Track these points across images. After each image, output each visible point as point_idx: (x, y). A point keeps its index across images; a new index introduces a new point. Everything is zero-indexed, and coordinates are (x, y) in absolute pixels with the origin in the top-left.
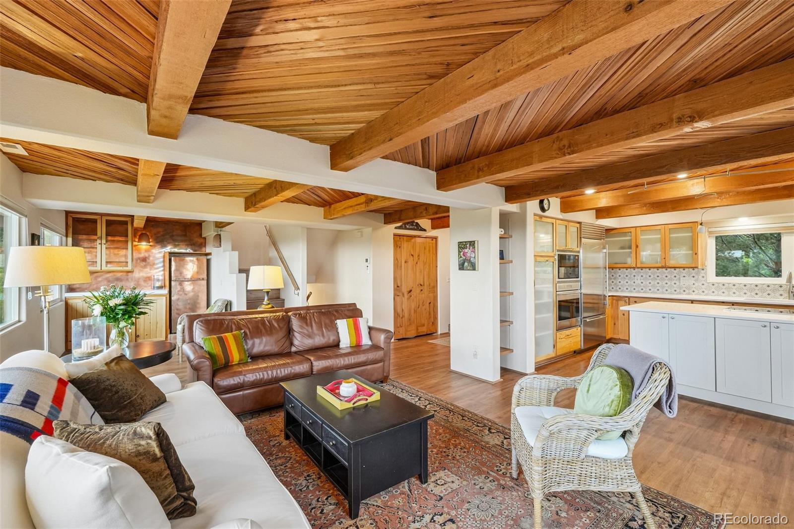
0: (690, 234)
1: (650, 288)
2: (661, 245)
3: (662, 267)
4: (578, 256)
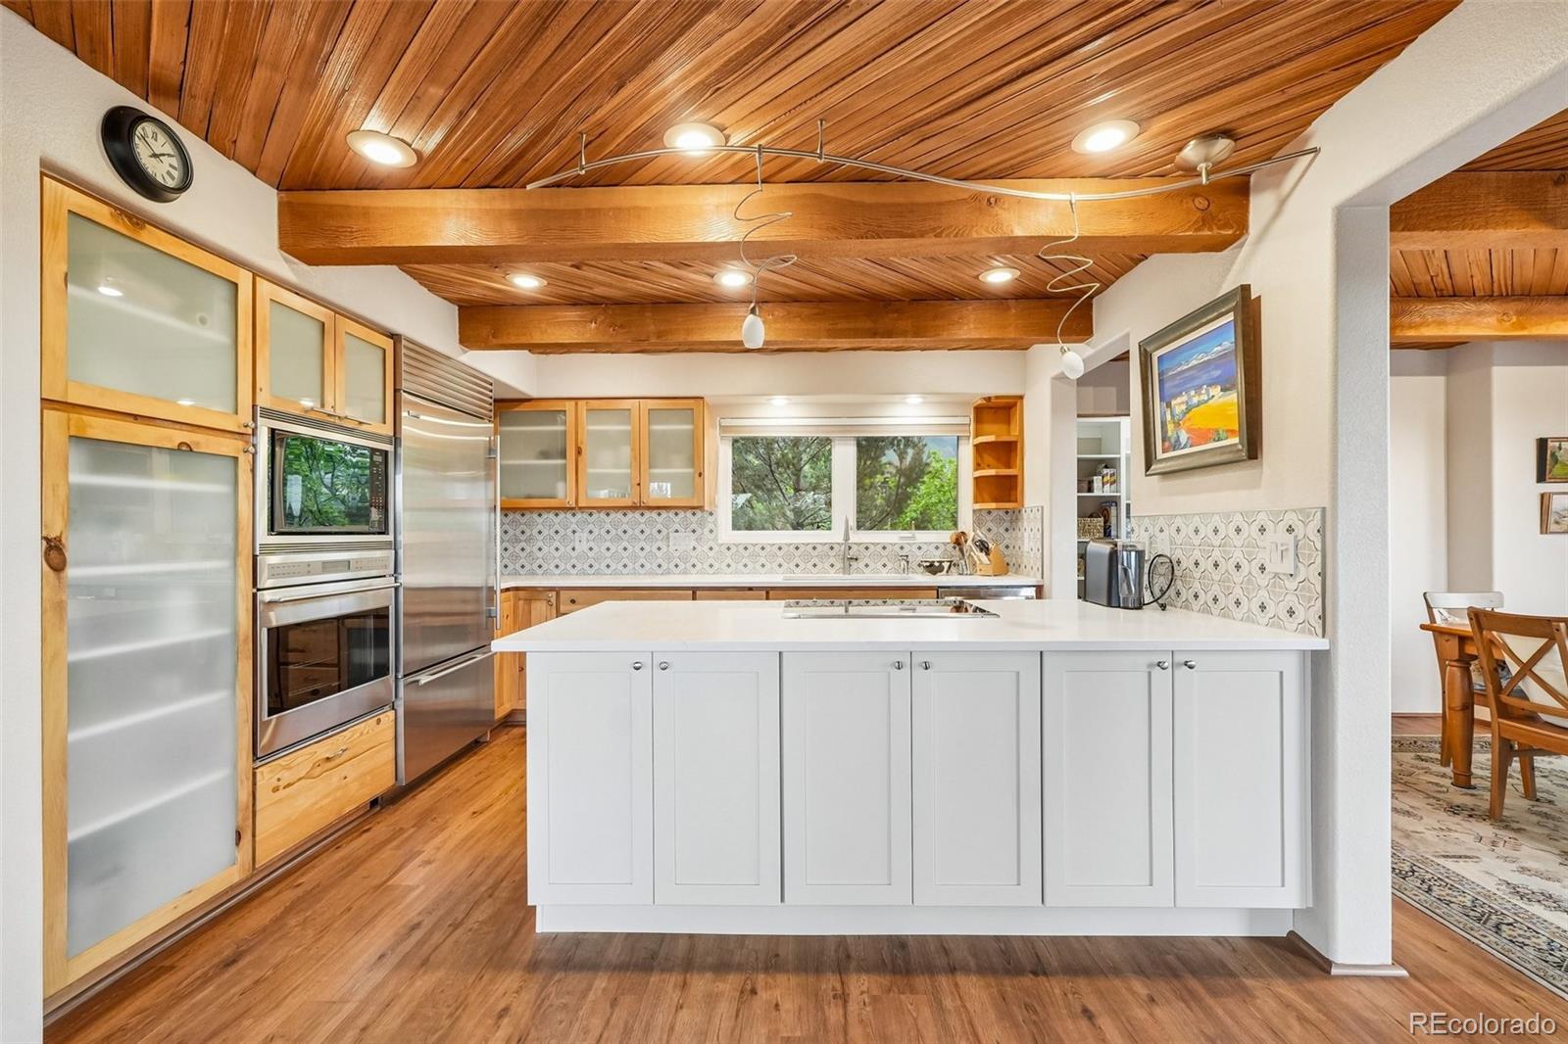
0: (689, 427)
1: (608, 561)
2: (633, 450)
3: (634, 508)
4: (386, 452)
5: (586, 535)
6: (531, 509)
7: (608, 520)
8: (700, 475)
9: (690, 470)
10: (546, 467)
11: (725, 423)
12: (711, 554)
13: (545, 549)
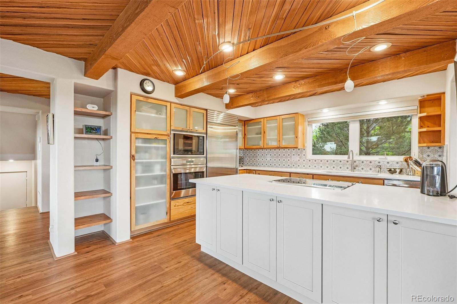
0: (294, 123)
1: (275, 163)
2: (278, 131)
3: (278, 148)
4: (204, 137)
5: (269, 155)
6: (253, 149)
7: (275, 151)
8: (297, 137)
9: (294, 136)
10: (258, 137)
11: (309, 120)
12: (304, 162)
13: (260, 159)
